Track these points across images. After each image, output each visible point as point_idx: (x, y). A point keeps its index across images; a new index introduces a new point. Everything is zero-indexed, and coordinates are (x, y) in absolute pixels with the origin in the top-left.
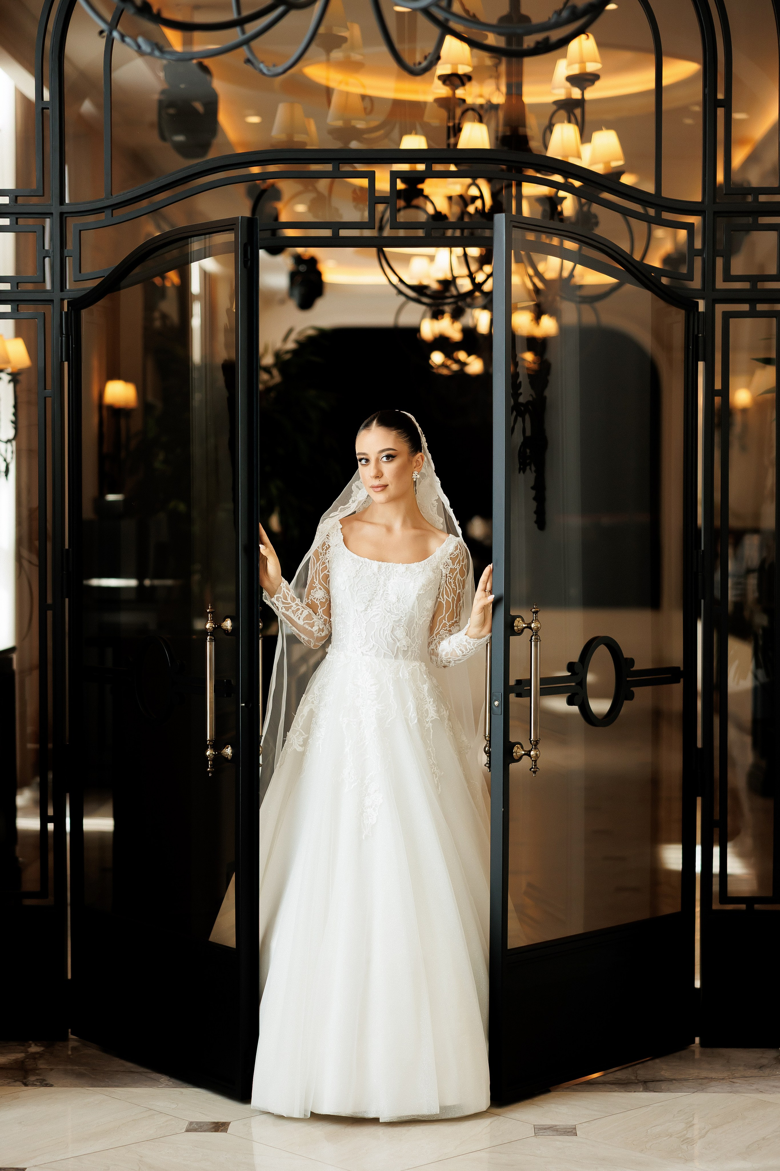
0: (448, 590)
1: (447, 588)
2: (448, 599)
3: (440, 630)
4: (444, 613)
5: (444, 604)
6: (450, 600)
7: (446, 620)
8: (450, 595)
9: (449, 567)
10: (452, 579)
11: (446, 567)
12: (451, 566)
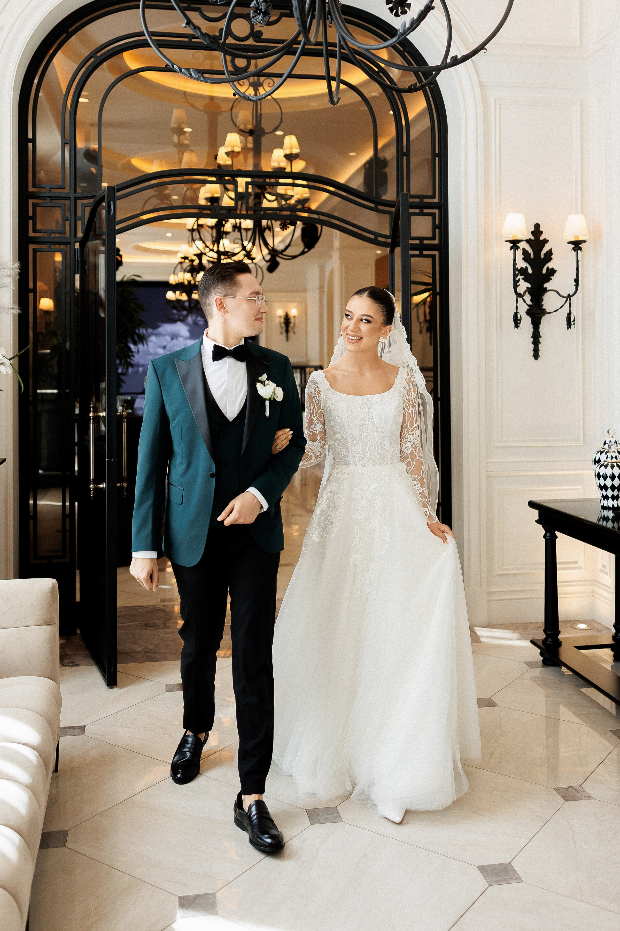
0: (407, 405)
1: (406, 403)
2: (407, 411)
3: (406, 435)
4: (407, 422)
5: (406, 415)
6: (410, 412)
7: (409, 426)
8: (409, 408)
9: (407, 389)
10: (410, 397)
11: (405, 390)
12: (408, 388)
